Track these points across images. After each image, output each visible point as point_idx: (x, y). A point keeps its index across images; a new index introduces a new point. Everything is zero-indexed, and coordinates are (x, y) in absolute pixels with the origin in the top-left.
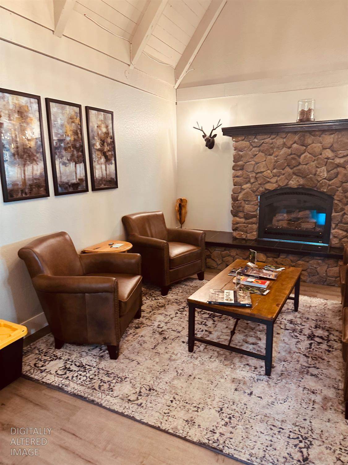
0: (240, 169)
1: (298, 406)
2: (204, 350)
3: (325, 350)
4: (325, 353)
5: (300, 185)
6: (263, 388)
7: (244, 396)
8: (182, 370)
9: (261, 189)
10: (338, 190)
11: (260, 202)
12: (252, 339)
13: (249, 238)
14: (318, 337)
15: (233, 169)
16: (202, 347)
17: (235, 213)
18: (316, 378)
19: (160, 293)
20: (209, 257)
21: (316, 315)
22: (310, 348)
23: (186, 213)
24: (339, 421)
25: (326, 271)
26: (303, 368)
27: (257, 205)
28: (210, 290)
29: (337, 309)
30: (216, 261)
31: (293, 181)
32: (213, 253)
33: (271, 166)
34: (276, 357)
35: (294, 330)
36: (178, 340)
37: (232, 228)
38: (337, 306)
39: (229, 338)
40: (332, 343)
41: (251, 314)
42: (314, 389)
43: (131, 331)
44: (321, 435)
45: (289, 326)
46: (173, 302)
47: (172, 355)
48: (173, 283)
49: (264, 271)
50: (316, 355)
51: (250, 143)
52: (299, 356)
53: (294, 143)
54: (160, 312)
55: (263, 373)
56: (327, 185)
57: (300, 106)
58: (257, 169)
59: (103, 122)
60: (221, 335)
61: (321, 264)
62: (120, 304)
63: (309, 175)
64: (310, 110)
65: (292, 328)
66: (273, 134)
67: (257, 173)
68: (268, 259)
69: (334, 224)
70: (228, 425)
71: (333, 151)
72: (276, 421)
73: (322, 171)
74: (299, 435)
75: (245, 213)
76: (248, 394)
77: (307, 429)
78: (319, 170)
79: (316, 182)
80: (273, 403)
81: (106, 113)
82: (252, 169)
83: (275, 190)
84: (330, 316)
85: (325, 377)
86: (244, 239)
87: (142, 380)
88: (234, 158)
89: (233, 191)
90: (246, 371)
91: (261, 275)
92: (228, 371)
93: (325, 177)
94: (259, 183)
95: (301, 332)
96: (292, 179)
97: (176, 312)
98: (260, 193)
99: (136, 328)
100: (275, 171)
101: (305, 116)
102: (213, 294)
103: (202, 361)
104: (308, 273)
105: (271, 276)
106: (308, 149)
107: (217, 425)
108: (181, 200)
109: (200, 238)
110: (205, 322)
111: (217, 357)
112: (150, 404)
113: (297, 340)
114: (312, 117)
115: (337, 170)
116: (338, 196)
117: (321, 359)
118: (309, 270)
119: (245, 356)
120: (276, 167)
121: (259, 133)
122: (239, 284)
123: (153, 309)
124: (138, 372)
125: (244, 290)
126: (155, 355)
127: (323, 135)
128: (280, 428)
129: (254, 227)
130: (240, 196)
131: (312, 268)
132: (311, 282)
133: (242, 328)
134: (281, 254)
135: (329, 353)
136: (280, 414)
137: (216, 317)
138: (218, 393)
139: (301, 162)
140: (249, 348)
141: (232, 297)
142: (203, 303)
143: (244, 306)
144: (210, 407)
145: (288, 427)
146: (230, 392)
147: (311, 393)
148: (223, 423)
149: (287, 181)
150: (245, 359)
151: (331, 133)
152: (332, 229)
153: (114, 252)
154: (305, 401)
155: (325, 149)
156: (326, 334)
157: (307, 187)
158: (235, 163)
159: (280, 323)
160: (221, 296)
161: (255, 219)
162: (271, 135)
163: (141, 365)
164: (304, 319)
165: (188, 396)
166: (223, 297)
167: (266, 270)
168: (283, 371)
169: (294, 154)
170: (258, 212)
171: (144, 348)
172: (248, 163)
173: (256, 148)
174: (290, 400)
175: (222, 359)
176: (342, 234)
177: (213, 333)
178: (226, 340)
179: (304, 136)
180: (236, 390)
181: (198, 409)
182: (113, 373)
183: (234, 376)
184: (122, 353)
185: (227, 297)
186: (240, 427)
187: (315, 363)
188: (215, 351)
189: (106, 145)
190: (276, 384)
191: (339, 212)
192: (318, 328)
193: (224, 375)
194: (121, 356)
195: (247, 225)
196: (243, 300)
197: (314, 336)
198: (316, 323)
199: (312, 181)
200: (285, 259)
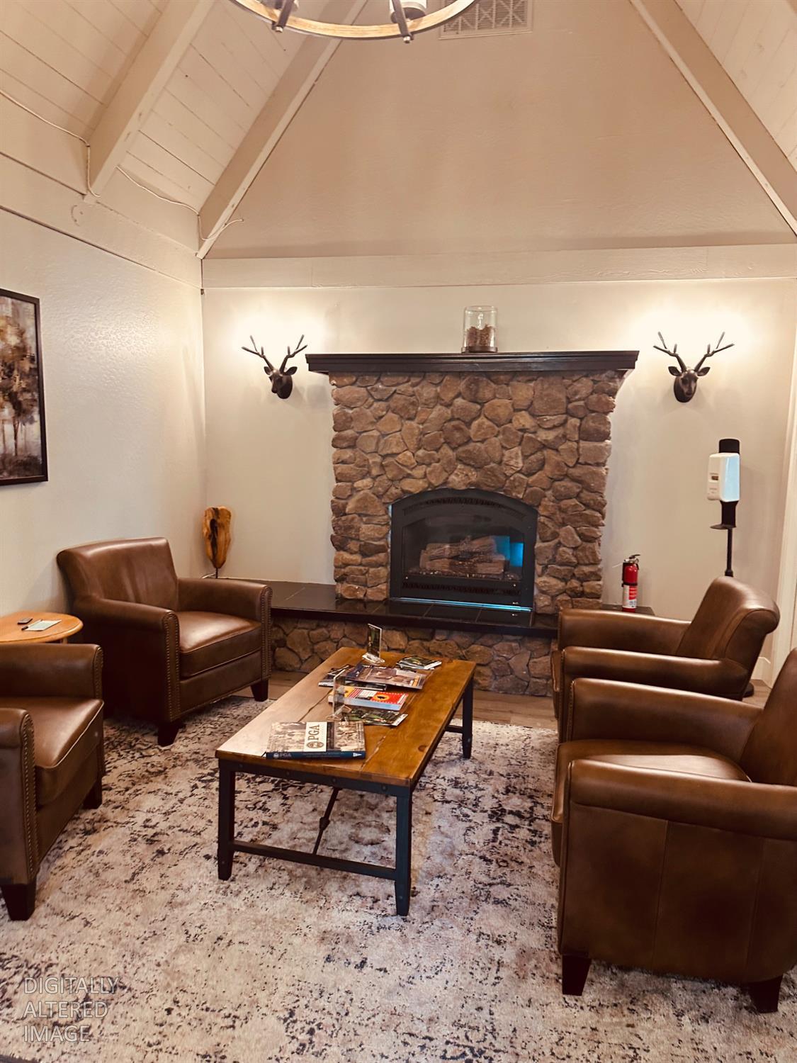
0: (349, 447)
1: (464, 980)
2: (256, 871)
3: (524, 842)
4: (525, 849)
5: (470, 484)
6: (391, 946)
7: (346, 972)
8: (200, 927)
9: (393, 490)
10: (545, 497)
11: (392, 519)
12: (370, 832)
13: (371, 598)
14: (511, 812)
15: (334, 446)
16: (253, 863)
17: (339, 543)
18: (504, 908)
19: (155, 739)
20: (281, 643)
21: (507, 763)
22: (494, 841)
23: (228, 542)
24: (551, 1000)
25: (528, 665)
26: (478, 888)
27: (387, 524)
28: (273, 725)
29: (549, 748)
30: (297, 654)
31: (457, 475)
32: (291, 635)
33: (412, 443)
34: (421, 869)
35: (462, 801)
36: (193, 854)
37: (335, 576)
38: (549, 742)
39: (315, 835)
40: (539, 825)
41: (363, 774)
42: (500, 933)
43: (72, 842)
44: (514, 1040)
45: (453, 793)
46: (187, 760)
47: (177, 892)
48: (191, 713)
49: (398, 672)
50: (506, 854)
51: (367, 390)
52: (471, 861)
53: (457, 396)
54: (152, 787)
55: (391, 909)
56: (525, 486)
57: (468, 319)
58: (383, 448)
59: (11, 322)
60: (299, 830)
61: (517, 649)
62: (37, 775)
63: (488, 464)
64: (487, 330)
65: (457, 797)
66: (416, 374)
67: (384, 457)
68: (411, 642)
69: (541, 565)
70: (306, 1049)
71: (533, 415)
72: (417, 1022)
73: (513, 455)
74: (464, 1047)
75: (362, 543)
76: (356, 967)
77: (482, 1031)
78: (507, 453)
79: (503, 478)
80: (410, 980)
81: (19, 302)
82: (373, 448)
83: (423, 493)
84: (535, 764)
85: (522, 904)
86: (360, 601)
87: (95, 965)
88: (335, 422)
89: (335, 492)
90: (354, 911)
91: (391, 682)
92: (311, 916)
93: (519, 469)
94: (390, 477)
95: (476, 805)
96: (456, 472)
97: (192, 784)
98: (391, 499)
99: (87, 833)
100: (420, 453)
101: (478, 339)
102: (278, 733)
103: (251, 899)
104: (493, 671)
105: (412, 682)
106: (484, 409)
107: (279, 1056)
108: (216, 511)
109: (258, 602)
110: (265, 803)
111: (288, 884)
112: (112, 1027)
113: (468, 824)
114: (492, 344)
115: (544, 455)
116: (546, 508)
117: (517, 862)
118: (493, 665)
119: (353, 875)
120: (422, 445)
121: (386, 372)
122: (342, 704)
123: (134, 780)
124: (85, 947)
125: (351, 718)
126: (133, 897)
127: (514, 383)
128: (425, 1038)
129: (382, 573)
130: (351, 506)
131: (500, 658)
132: (499, 689)
133: (348, 807)
134: (437, 631)
135: (533, 848)
136: (425, 1003)
137: (289, 788)
138: (286, 972)
139: (472, 437)
140: (361, 854)
141: (323, 737)
142: (255, 758)
143: (348, 757)
144: (264, 1010)
145: (443, 1031)
146: (314, 966)
147: (495, 945)
148: (295, 1045)
149: (445, 475)
150: (352, 882)
151: (528, 378)
152: (536, 577)
153: (29, 642)
154: (480, 964)
155: (517, 410)
156: (528, 804)
157: (485, 488)
158: (337, 433)
159: (433, 788)
160: (296, 738)
161: (382, 555)
162: (410, 377)
163: (94, 928)
164: (482, 775)
165: (212, 991)
166: (301, 738)
167: (402, 669)
168: (434, 901)
169: (458, 419)
170: (389, 539)
171: (104, 882)
172: (365, 434)
173: (380, 403)
174: (448, 965)
175: (298, 886)
176: (555, 585)
177: (279, 826)
178: (310, 840)
179: (476, 382)
180: (328, 959)
181: (234, 1022)
182: (14, 956)
183: (327, 926)
184: (44, 901)
185: (313, 739)
186: (335, 1049)
187: (504, 874)
188: (284, 870)
189: (18, 378)
190: (419, 932)
191: (548, 541)
192: (512, 792)
193: (303, 926)
194: (41, 910)
195: (367, 568)
196: (346, 743)
197: (504, 810)
198: (507, 782)
199: (495, 476)
200: (445, 642)
